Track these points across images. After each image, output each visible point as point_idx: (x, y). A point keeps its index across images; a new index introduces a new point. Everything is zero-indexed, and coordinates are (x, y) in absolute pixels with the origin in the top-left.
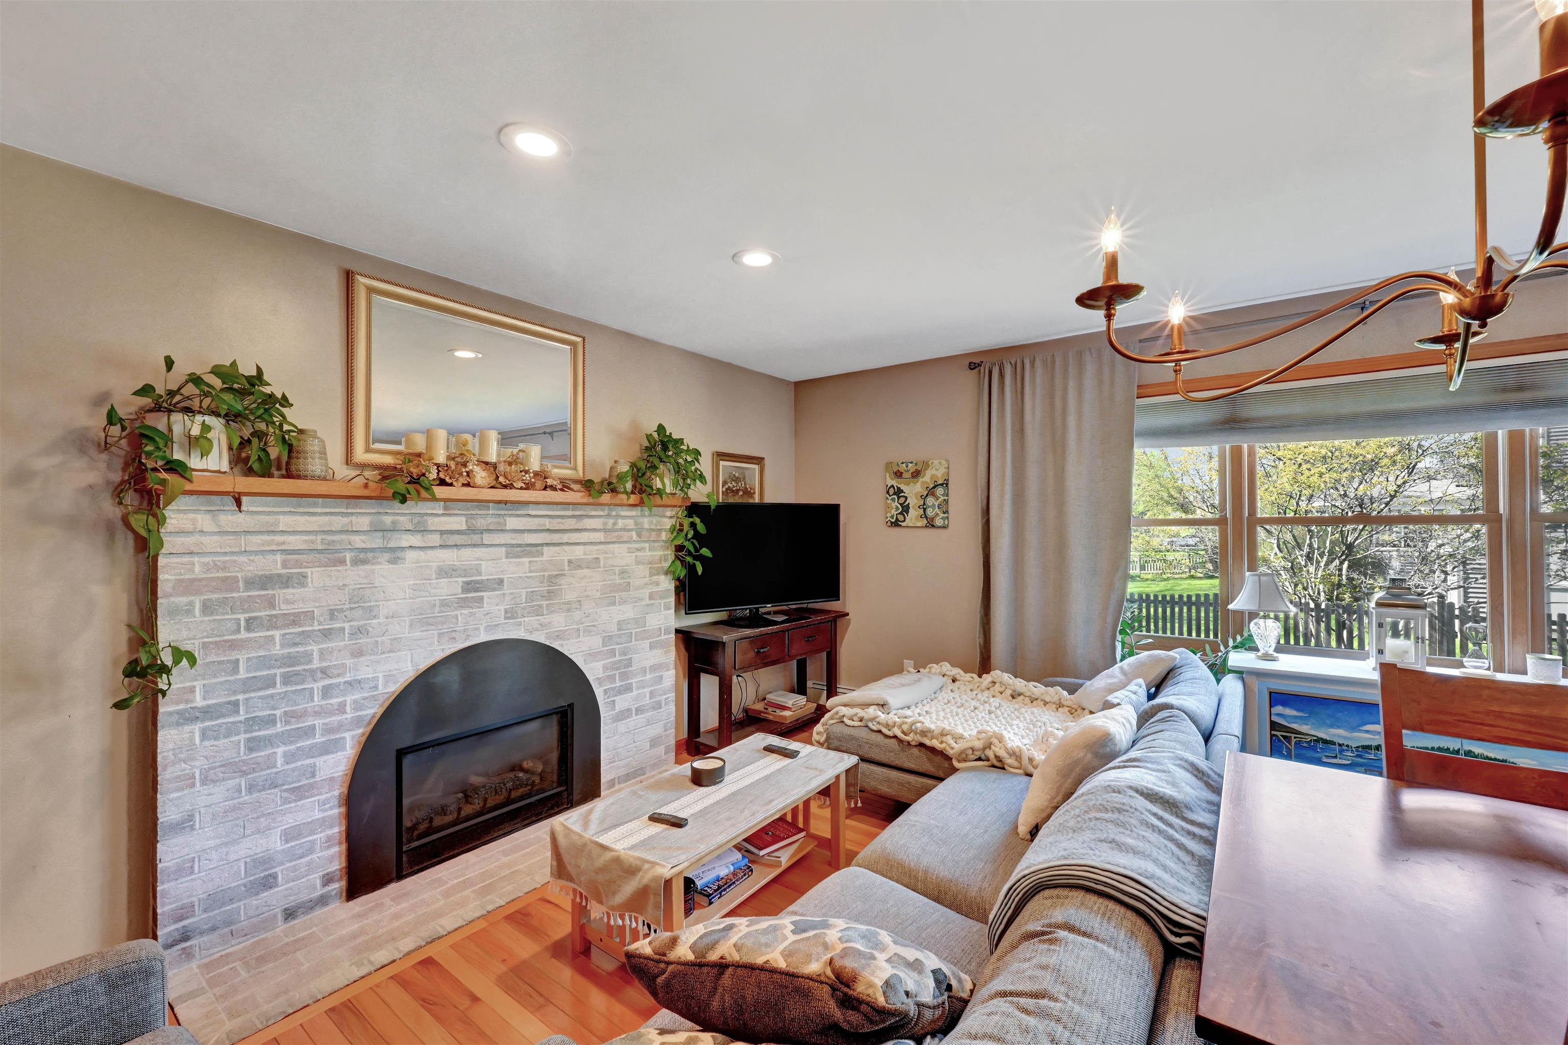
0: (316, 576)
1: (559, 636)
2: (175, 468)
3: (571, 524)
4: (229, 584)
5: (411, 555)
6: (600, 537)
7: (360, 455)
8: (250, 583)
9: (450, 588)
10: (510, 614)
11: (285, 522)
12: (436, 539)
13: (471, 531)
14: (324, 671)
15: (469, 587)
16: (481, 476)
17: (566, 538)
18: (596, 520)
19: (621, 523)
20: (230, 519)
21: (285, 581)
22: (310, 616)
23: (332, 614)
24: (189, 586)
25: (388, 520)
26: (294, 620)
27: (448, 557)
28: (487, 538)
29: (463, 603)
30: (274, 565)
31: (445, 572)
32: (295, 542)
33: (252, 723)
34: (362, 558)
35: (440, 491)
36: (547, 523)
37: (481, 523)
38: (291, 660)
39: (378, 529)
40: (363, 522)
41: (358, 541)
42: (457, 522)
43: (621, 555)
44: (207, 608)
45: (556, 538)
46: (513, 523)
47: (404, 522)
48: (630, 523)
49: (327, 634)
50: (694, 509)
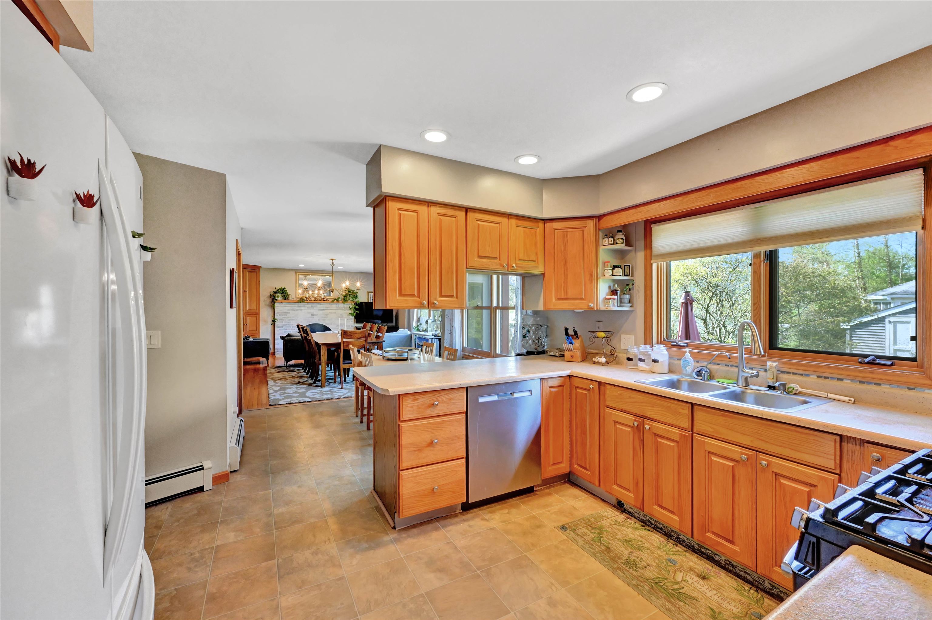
0: (291, 312)
1: (328, 324)
2: (276, 300)
3: (329, 306)
4: (282, 313)
5: (303, 310)
6: (336, 308)
7: (297, 297)
8: (285, 313)
9: (309, 315)
10: (319, 320)
11: (287, 306)
12: (307, 308)
13: (312, 307)
14: (292, 325)
15: (312, 315)
16: (313, 299)
17: (329, 308)
18: (334, 305)
19: (340, 306)
20: (282, 305)
21: (287, 313)
22: (290, 317)
23: (293, 317)
24: (278, 313)
25: (300, 305)
26: (288, 317)
27: (309, 311)
28: (315, 308)
29: (311, 317)
30: (286, 311)
31: (309, 313)
32: (288, 308)
33: (285, 329)
34: (297, 310)
35: (305, 301)
36: (325, 306)
37: (314, 306)
38: (288, 322)
39: (298, 306)
40: (297, 305)
41: (296, 308)
42: (310, 306)
43: (341, 312)
44: (280, 315)
45: (327, 308)
46: (318, 306)
47: (302, 306)
48: (342, 306)
49: (293, 320)
50: (356, 304)
